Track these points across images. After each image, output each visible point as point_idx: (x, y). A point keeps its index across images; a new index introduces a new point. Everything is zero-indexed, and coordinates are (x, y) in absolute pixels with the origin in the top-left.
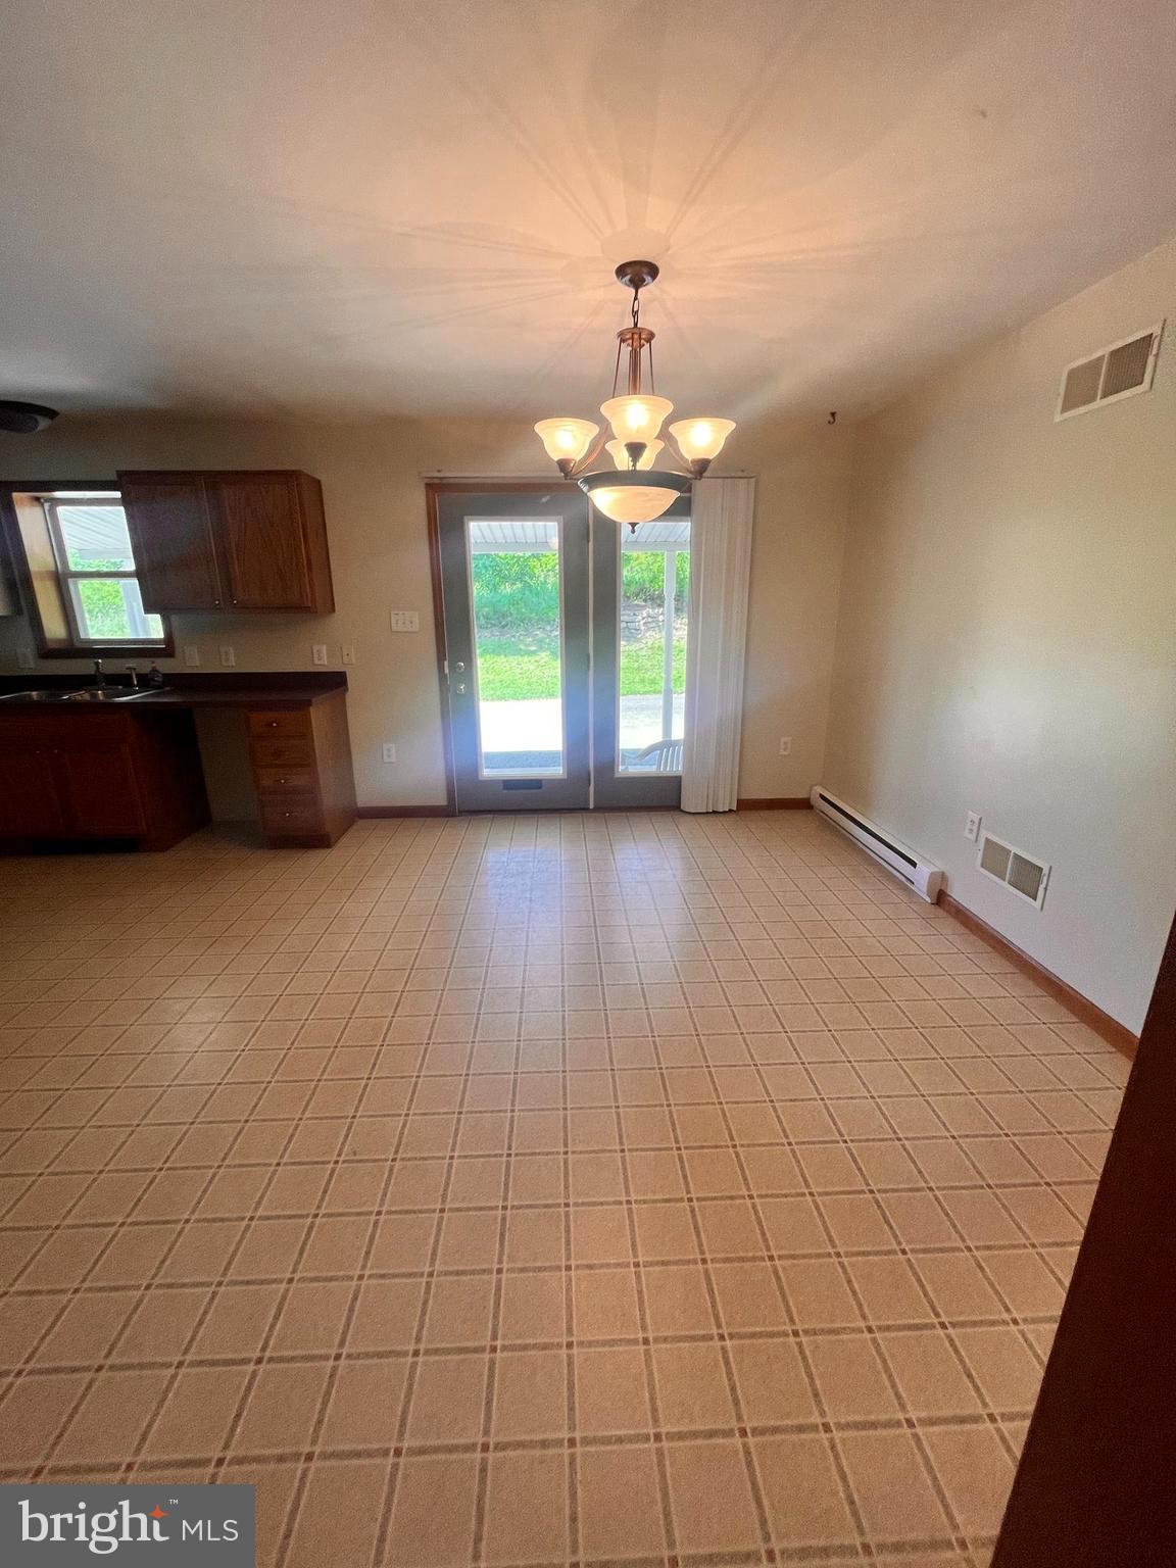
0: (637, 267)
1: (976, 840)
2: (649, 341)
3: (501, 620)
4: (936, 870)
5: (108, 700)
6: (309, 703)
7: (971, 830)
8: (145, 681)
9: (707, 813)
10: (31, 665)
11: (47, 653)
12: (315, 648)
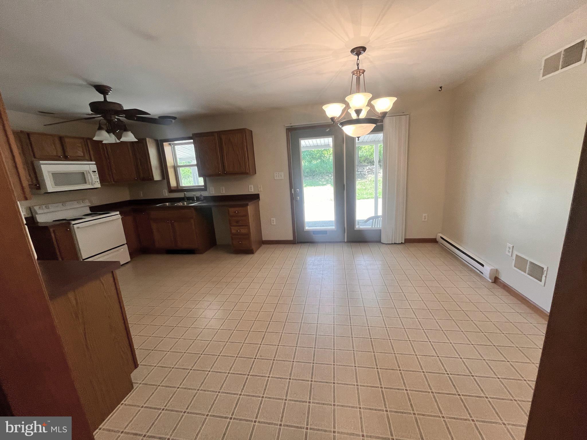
0: (358, 49)
1: (512, 256)
2: (363, 73)
3: (313, 174)
4: (493, 268)
5: (188, 205)
6: (247, 205)
7: (509, 252)
8: (198, 199)
9: (392, 244)
10: (166, 194)
11: (171, 190)
12: (249, 186)
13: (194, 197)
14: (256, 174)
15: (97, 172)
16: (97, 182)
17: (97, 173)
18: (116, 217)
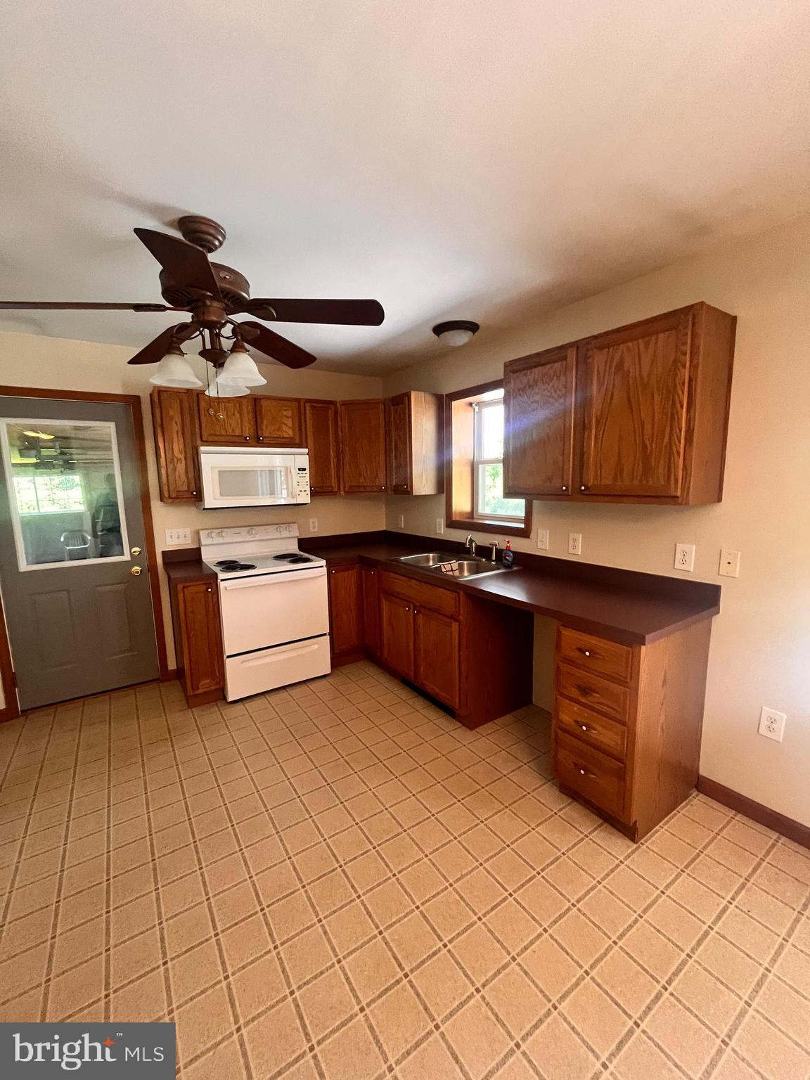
8: (500, 558)
10: (441, 531)
11: (452, 524)
12: (680, 547)
13: (492, 549)
14: (720, 500)
15: (307, 471)
16: (305, 491)
17: (308, 474)
18: (317, 570)
